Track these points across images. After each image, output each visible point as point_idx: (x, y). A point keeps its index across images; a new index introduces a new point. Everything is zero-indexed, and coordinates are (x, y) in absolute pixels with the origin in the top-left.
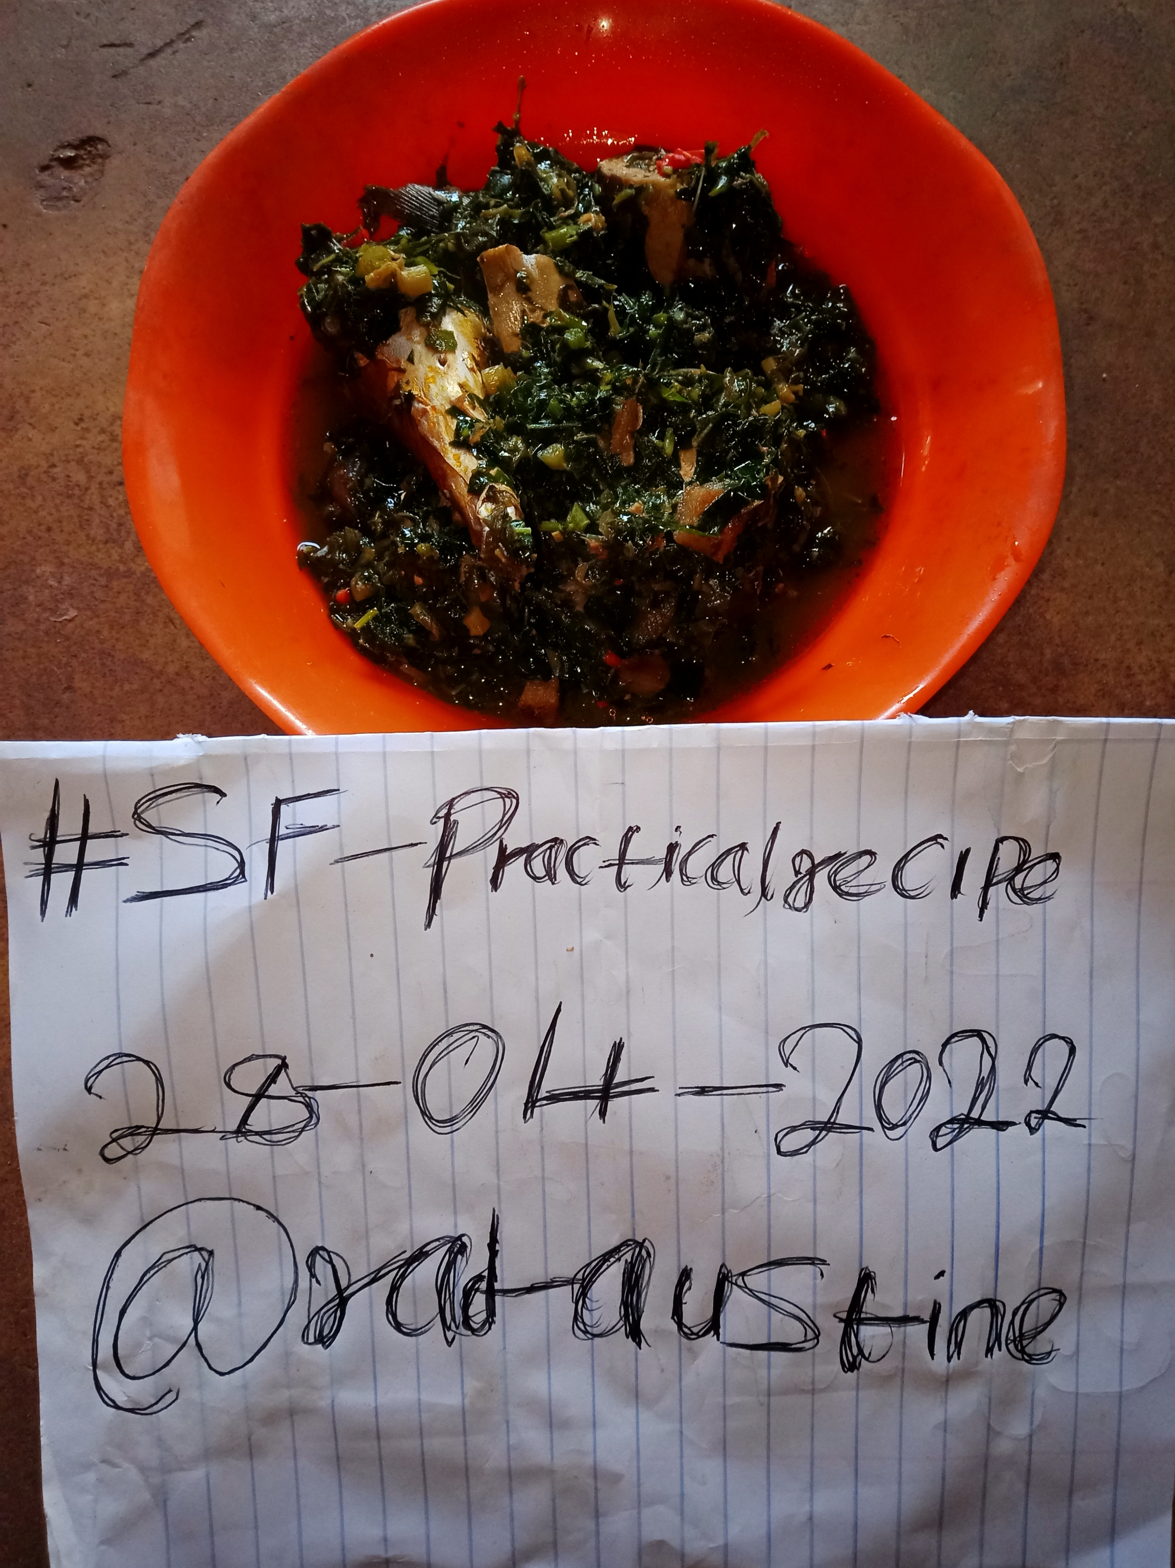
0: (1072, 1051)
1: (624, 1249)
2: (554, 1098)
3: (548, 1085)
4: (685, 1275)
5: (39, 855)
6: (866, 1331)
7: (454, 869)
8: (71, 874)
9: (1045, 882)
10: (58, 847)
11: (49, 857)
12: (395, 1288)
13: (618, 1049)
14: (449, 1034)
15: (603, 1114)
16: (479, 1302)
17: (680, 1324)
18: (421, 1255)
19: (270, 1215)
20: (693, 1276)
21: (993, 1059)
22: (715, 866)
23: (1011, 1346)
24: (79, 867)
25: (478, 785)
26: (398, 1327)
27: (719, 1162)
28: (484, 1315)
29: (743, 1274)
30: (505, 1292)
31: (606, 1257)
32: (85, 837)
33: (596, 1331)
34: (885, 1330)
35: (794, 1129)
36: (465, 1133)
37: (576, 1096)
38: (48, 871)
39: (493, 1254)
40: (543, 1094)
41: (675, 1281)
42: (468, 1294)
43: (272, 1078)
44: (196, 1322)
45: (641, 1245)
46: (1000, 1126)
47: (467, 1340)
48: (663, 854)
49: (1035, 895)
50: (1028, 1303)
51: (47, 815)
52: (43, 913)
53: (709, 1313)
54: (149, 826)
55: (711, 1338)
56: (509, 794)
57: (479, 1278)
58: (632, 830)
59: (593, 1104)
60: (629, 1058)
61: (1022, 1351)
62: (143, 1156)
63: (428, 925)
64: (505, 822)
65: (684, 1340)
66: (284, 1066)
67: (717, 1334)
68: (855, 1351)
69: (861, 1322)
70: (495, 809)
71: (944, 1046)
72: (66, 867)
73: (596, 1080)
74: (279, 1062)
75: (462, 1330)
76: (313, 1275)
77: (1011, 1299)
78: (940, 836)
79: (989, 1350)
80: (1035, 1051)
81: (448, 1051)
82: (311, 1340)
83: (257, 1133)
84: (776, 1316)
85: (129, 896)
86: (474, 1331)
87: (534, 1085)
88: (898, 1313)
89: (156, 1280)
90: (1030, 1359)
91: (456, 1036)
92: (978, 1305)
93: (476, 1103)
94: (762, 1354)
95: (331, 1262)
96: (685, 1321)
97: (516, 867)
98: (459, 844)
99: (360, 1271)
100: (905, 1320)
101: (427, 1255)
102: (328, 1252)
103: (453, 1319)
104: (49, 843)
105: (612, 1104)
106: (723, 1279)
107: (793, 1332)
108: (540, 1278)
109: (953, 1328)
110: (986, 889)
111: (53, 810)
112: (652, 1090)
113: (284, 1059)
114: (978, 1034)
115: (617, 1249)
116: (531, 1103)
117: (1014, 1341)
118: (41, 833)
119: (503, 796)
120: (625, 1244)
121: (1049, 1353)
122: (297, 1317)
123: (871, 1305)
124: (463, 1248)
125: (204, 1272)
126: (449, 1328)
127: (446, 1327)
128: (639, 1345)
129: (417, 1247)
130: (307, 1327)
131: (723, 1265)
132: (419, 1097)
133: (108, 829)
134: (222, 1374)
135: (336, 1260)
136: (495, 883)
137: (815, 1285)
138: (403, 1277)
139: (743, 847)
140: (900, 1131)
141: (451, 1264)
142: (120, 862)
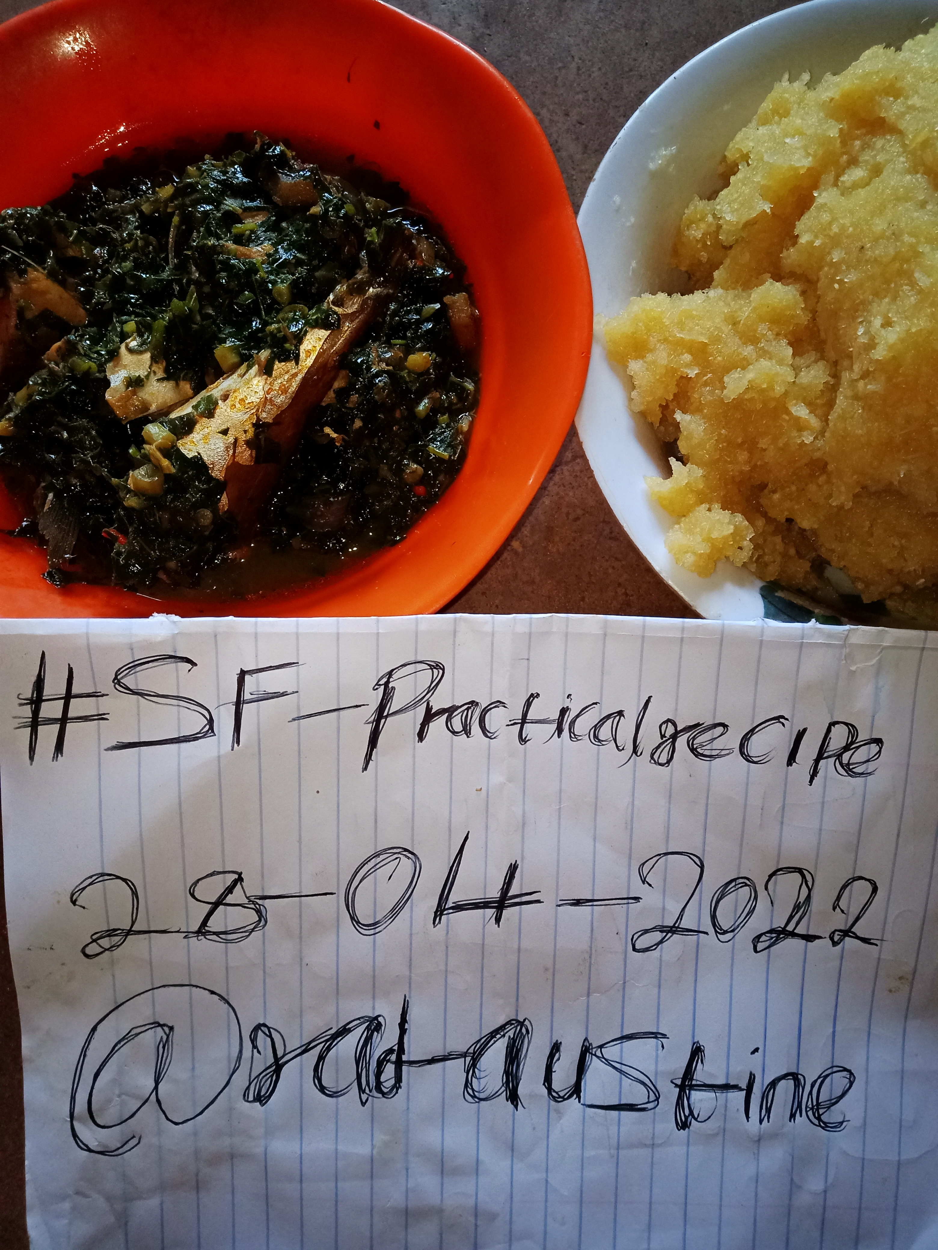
0: (875, 890)
1: (508, 1027)
2: (458, 908)
3: (454, 897)
4: (556, 1048)
5: (27, 711)
6: (696, 1096)
7: (389, 726)
8: (57, 727)
9: (868, 761)
10: (44, 705)
11: (36, 712)
12: (321, 1058)
13: (513, 869)
14: (377, 855)
15: (498, 920)
16: (389, 1070)
17: (550, 1089)
18: (344, 1031)
19: (222, 998)
20: (562, 1049)
21: (810, 890)
22: (597, 727)
23: (810, 1113)
24: (64, 720)
25: (412, 659)
26: (322, 1089)
27: (587, 957)
28: (392, 1082)
29: (601, 1047)
30: (411, 1063)
31: (493, 1035)
32: (68, 697)
33: (482, 1096)
34: (710, 1095)
35: (646, 931)
36: (385, 935)
37: (476, 906)
38: (35, 724)
39: (403, 1031)
40: (450, 904)
41: (548, 1053)
42: (381, 1064)
43: (230, 890)
44: (157, 1083)
45: (522, 1024)
46: (809, 938)
47: (379, 1102)
48: (556, 716)
49: (859, 770)
50: (824, 1077)
51: (34, 679)
52: (32, 758)
53: (573, 1080)
54: (128, 689)
55: (574, 1100)
56: (437, 666)
57: (390, 1051)
58: (534, 696)
59: (490, 912)
60: (522, 876)
61: (819, 1118)
62: (117, 952)
63: (365, 769)
64: (432, 688)
65: (552, 1103)
66: (240, 879)
67: (579, 1097)
68: (687, 1112)
69: (692, 1087)
70: (426, 677)
71: (770, 876)
72: (51, 721)
73: (494, 893)
74: (236, 876)
75: (375, 1093)
76: (255, 1047)
77: (810, 1074)
78: (783, 717)
79: (792, 1116)
80: (844, 887)
81: (375, 869)
82: (251, 1098)
83: (215, 933)
84: (626, 1081)
85: (110, 745)
86: (384, 1094)
87: (443, 898)
88: (721, 1081)
89: (126, 1050)
90: (825, 1126)
91: (382, 857)
92: (784, 1077)
93: (395, 912)
94: (614, 1113)
95: (270, 1036)
96: (555, 1086)
97: (438, 725)
98: (395, 706)
99: (294, 1043)
100: (726, 1087)
101: (349, 1031)
102: (269, 1028)
103: (368, 1083)
104: (36, 701)
105: (507, 913)
106: (586, 1050)
107: (638, 1095)
108: (439, 1052)
109: (764, 1096)
110: (817, 761)
111: (39, 675)
112: (538, 901)
113: (240, 874)
114: (800, 871)
115: (502, 1027)
116: (440, 912)
117: (812, 1109)
118: (28, 692)
119: (432, 667)
120: (509, 1023)
121: (842, 1123)
122: (240, 1080)
123: (700, 1075)
124: (378, 1027)
125: (165, 1044)
126: (364, 1092)
127: (361, 1090)
128: (516, 1107)
129: (341, 1024)
130: (248, 1088)
131: (586, 1039)
132: (350, 905)
133: (91, 690)
134: (176, 1124)
135: (275, 1035)
136: (421, 736)
137: (657, 1056)
138: (329, 1049)
139: (620, 713)
140: (729, 936)
141: (368, 1039)
142: (101, 717)
